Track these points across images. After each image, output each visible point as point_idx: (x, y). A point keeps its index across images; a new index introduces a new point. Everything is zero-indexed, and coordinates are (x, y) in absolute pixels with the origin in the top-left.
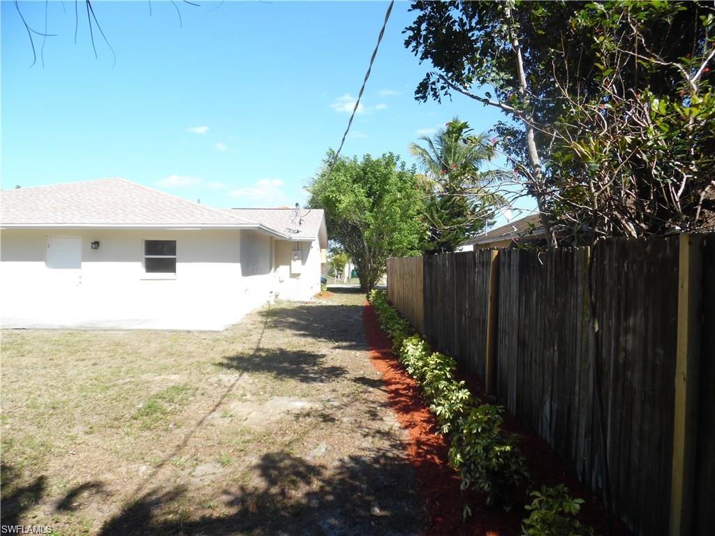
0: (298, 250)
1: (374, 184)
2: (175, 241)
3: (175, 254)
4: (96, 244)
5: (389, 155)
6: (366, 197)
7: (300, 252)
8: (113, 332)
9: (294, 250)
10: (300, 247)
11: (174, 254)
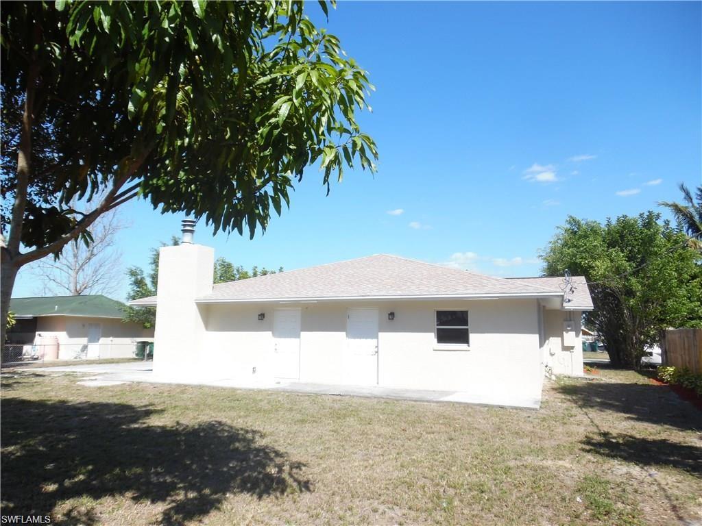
0: (571, 320)
1: (635, 247)
2: (467, 312)
3: (468, 325)
4: (392, 315)
5: (648, 214)
6: (627, 261)
7: (573, 322)
8: (422, 403)
9: (567, 320)
10: (572, 316)
11: (466, 324)
